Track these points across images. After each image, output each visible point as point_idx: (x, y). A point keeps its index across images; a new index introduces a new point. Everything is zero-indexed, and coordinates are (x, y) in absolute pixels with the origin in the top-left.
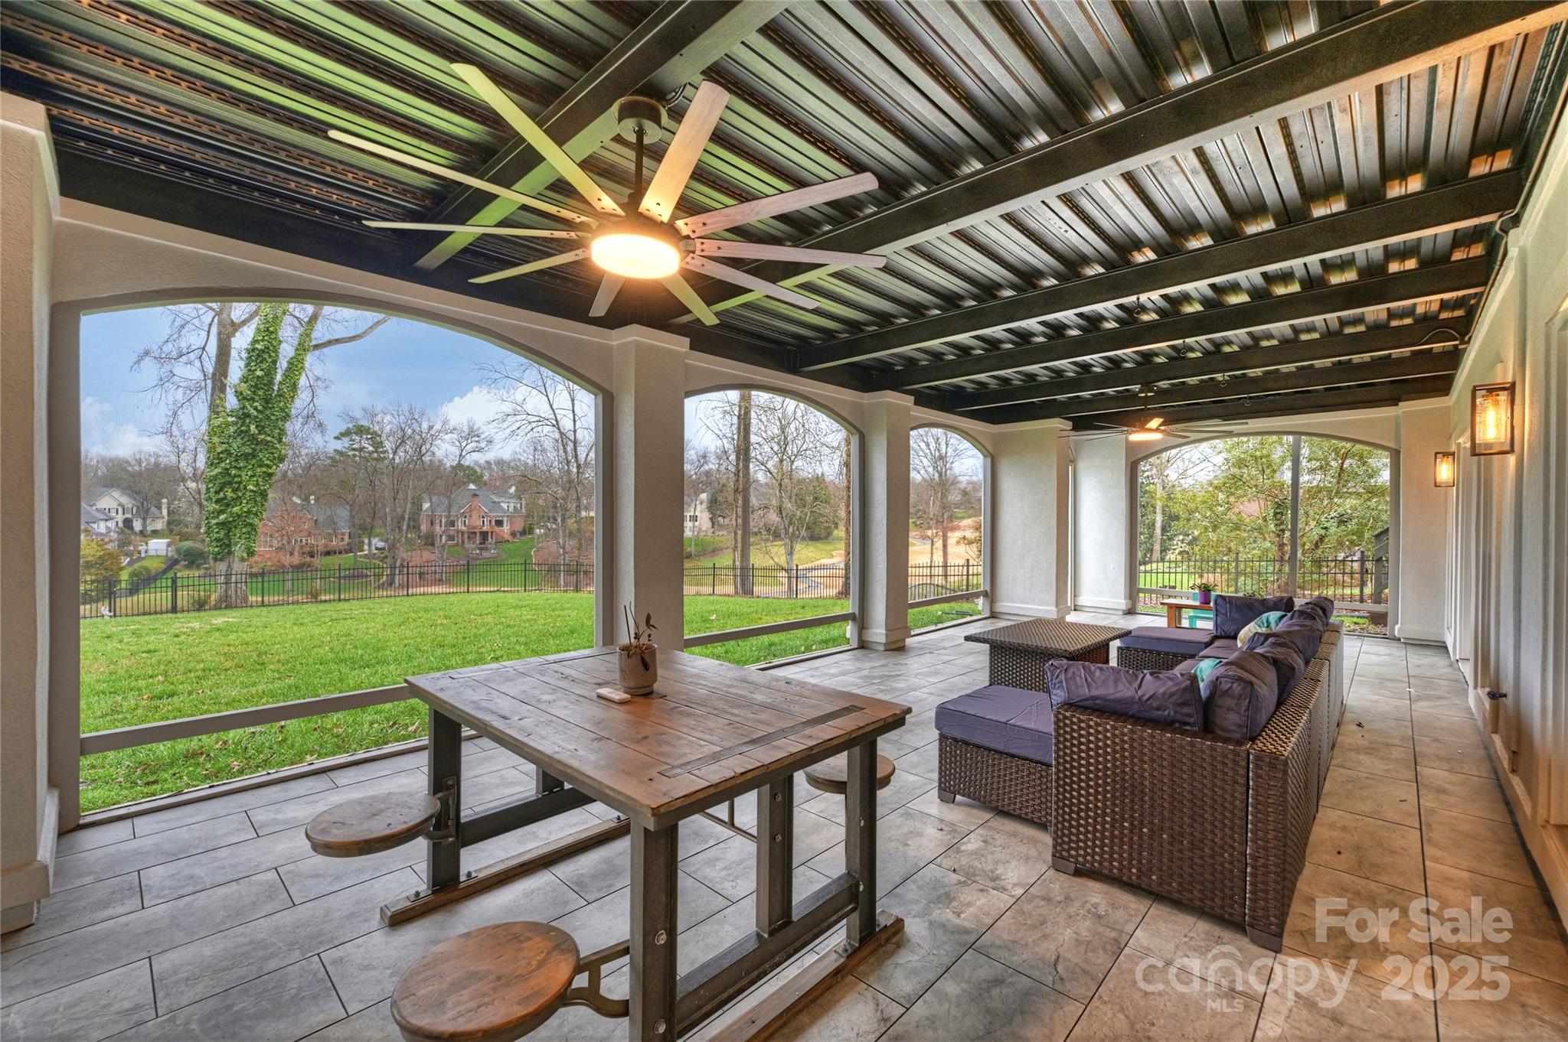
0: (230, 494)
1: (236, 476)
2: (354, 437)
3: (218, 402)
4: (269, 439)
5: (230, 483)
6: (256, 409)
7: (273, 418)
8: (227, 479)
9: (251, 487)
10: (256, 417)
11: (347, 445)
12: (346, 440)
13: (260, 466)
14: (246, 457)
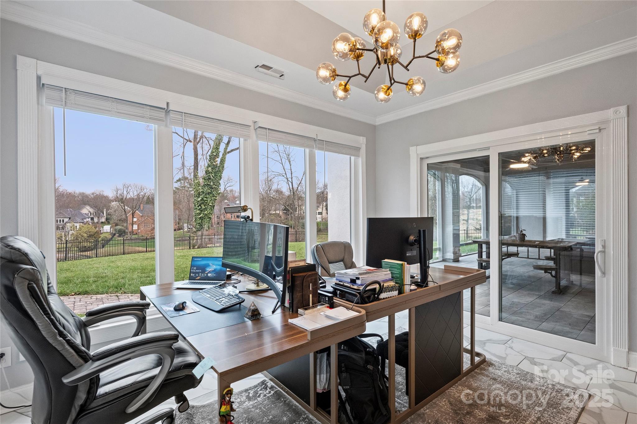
0: (203, 207)
1: (206, 200)
2: (182, 182)
3: (196, 174)
4: (216, 187)
5: (203, 203)
6: (213, 176)
7: (217, 179)
8: (203, 201)
9: (210, 204)
10: (212, 179)
11: (179, 185)
12: (179, 183)
13: (213, 197)
14: (209, 193)
